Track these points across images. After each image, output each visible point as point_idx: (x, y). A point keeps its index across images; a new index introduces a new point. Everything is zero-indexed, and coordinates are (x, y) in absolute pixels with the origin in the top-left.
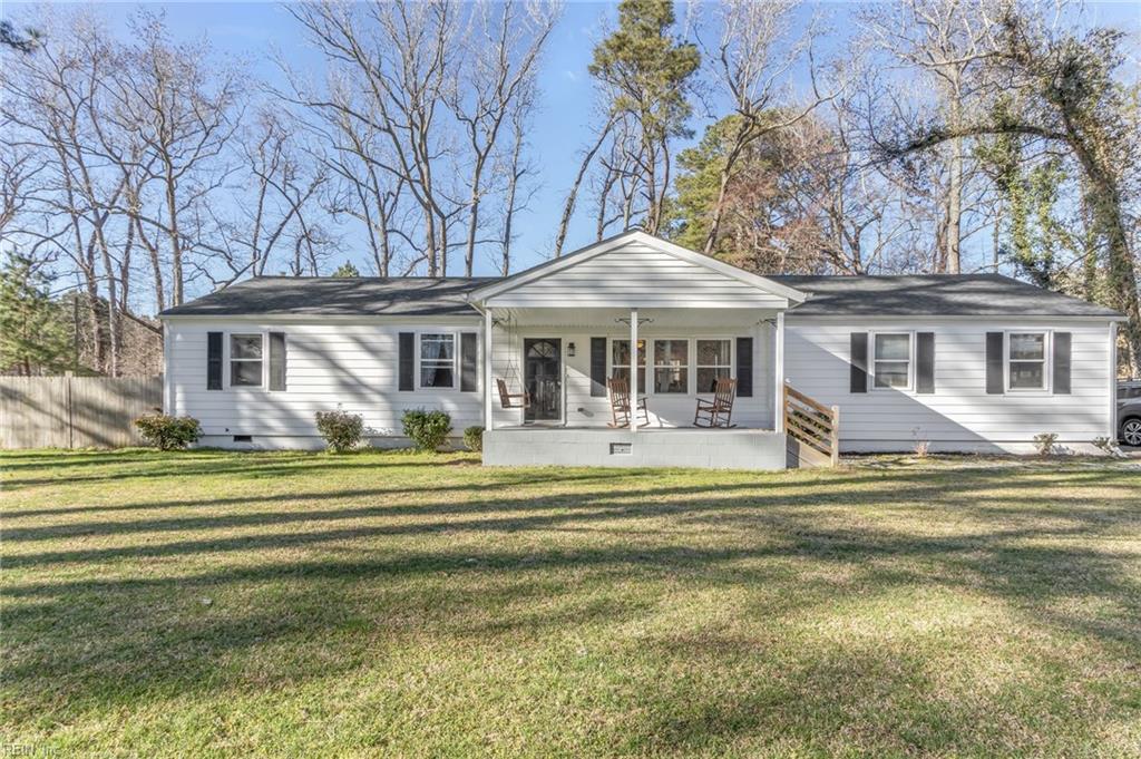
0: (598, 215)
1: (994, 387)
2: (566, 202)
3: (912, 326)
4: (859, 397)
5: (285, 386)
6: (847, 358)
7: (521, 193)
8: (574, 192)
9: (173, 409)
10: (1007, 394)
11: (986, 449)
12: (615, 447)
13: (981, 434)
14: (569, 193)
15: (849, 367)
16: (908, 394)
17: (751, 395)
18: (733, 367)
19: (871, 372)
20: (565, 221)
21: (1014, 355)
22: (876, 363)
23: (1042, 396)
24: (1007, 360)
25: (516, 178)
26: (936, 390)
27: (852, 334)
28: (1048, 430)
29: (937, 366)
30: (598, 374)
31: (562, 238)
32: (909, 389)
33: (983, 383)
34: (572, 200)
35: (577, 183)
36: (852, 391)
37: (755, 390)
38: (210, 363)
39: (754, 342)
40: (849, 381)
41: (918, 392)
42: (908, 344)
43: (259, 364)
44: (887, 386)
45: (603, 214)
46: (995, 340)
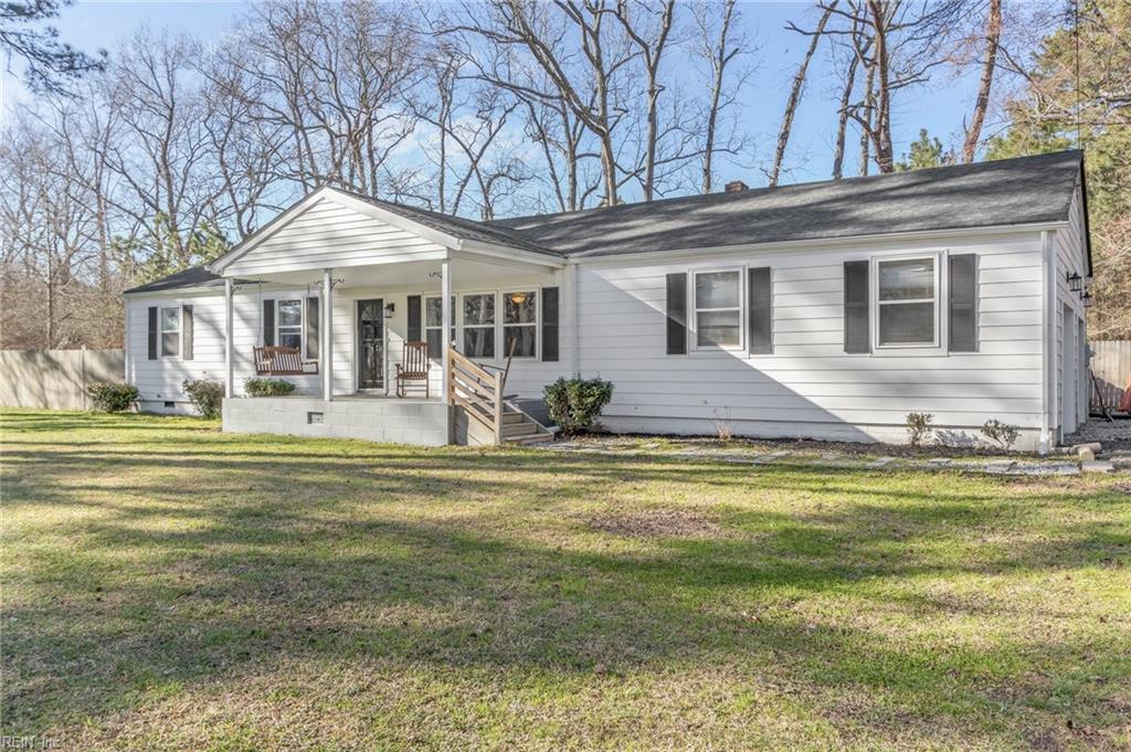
0: (841, 96)
1: (856, 342)
2: (791, 84)
3: (743, 260)
4: (677, 359)
5: (192, 355)
6: (662, 308)
7: (729, 80)
8: (804, 69)
9: (130, 378)
10: (875, 352)
11: (848, 436)
12: (313, 416)
13: (834, 412)
14: (796, 71)
15: (665, 321)
16: (737, 355)
17: (557, 360)
18: (538, 324)
19: (692, 326)
20: (790, 112)
21: (884, 294)
22: (699, 313)
23: (928, 358)
24: (874, 302)
25: (723, 64)
26: (776, 349)
27: (669, 277)
28: (920, 408)
29: (776, 314)
30: (413, 337)
31: (784, 137)
32: (739, 350)
33: (840, 337)
34: (799, 80)
35: (809, 54)
36: (669, 353)
37: (562, 354)
38: (150, 335)
39: (560, 292)
40: (665, 338)
41: (751, 352)
42: (738, 285)
43: (177, 334)
44: (715, 344)
45: (848, 93)
46: (856, 274)
